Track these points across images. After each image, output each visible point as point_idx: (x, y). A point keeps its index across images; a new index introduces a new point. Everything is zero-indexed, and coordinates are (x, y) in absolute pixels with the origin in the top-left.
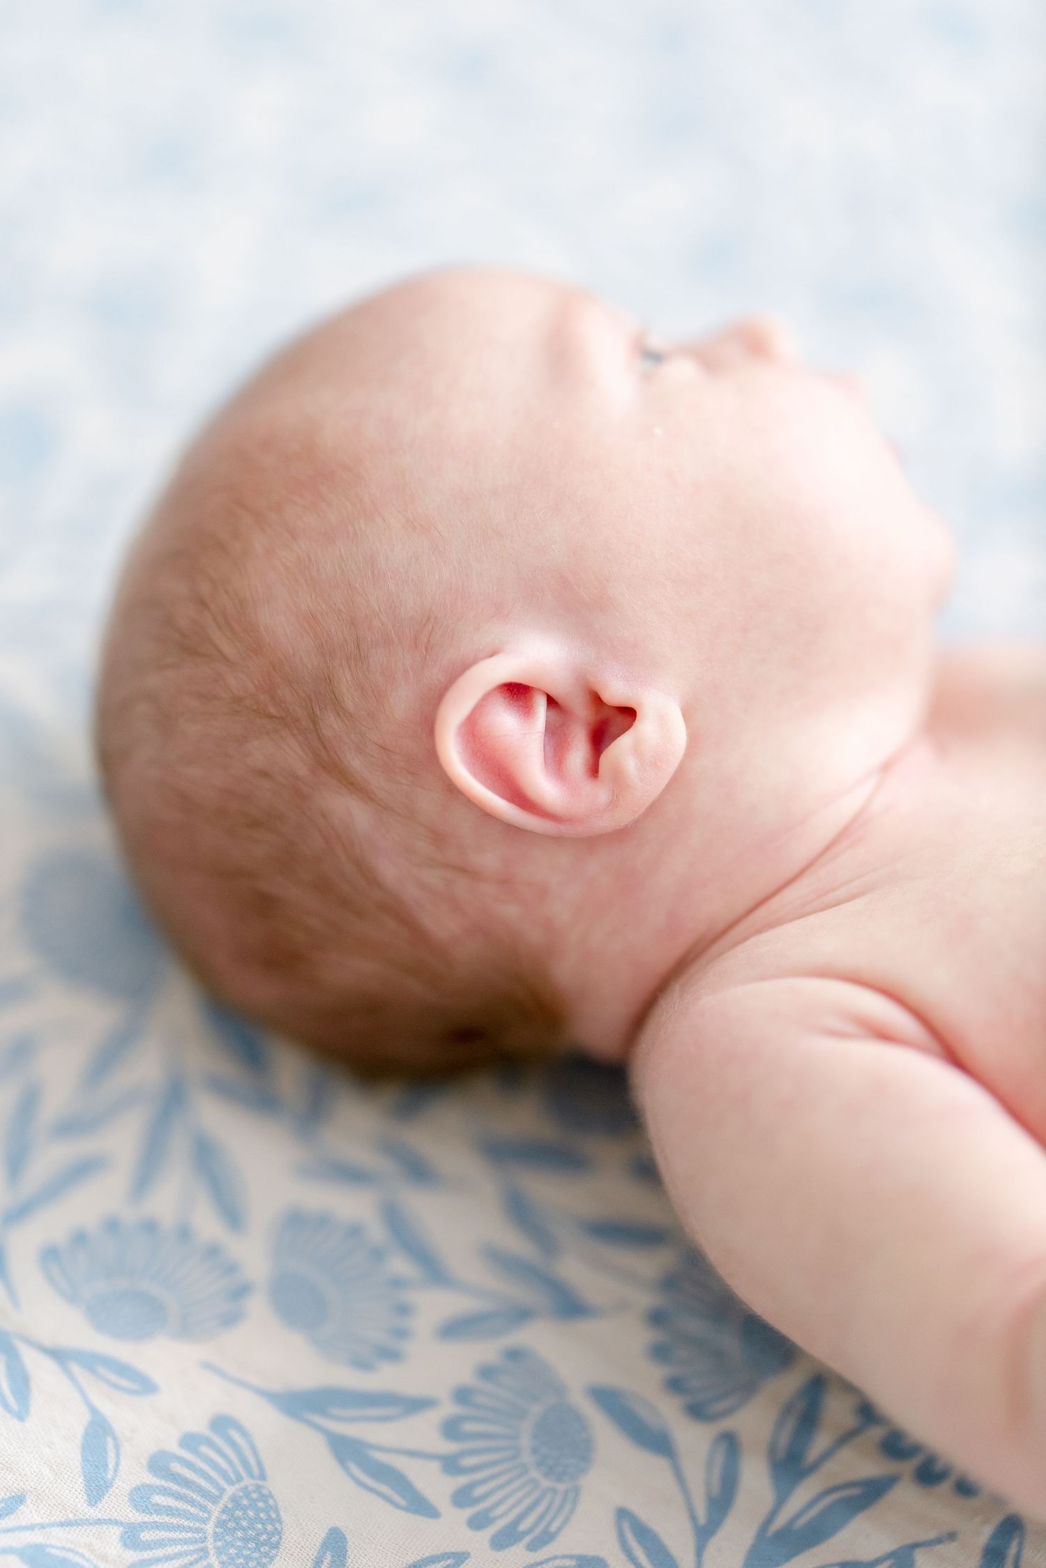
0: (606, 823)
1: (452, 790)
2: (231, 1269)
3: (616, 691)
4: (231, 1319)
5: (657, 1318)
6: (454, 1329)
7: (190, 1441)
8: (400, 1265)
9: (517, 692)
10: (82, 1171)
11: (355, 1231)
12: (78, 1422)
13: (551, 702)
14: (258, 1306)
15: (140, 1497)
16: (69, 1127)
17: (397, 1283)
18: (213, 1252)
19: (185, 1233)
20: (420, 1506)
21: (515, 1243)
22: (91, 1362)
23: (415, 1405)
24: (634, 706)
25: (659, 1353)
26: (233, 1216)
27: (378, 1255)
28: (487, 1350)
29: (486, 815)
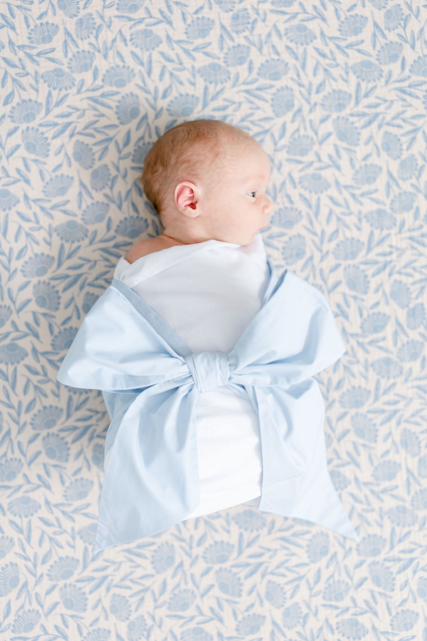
0: (180, 210)
1: (175, 187)
2: (93, 163)
3: (197, 205)
4: (86, 168)
5: (126, 219)
6: (106, 196)
7: (67, 176)
8: (109, 183)
9: (192, 191)
10: (92, 136)
11: (110, 175)
12: (59, 162)
13: (193, 196)
14: (91, 170)
15: (57, 177)
16: (96, 130)
17: (107, 184)
18: (94, 160)
19: (93, 154)
20: (80, 207)
21: (123, 195)
22: (68, 158)
23: (92, 198)
24: (196, 208)
25: (121, 222)
26: (100, 158)
27: (109, 179)
28: (106, 201)
29: (174, 193)
